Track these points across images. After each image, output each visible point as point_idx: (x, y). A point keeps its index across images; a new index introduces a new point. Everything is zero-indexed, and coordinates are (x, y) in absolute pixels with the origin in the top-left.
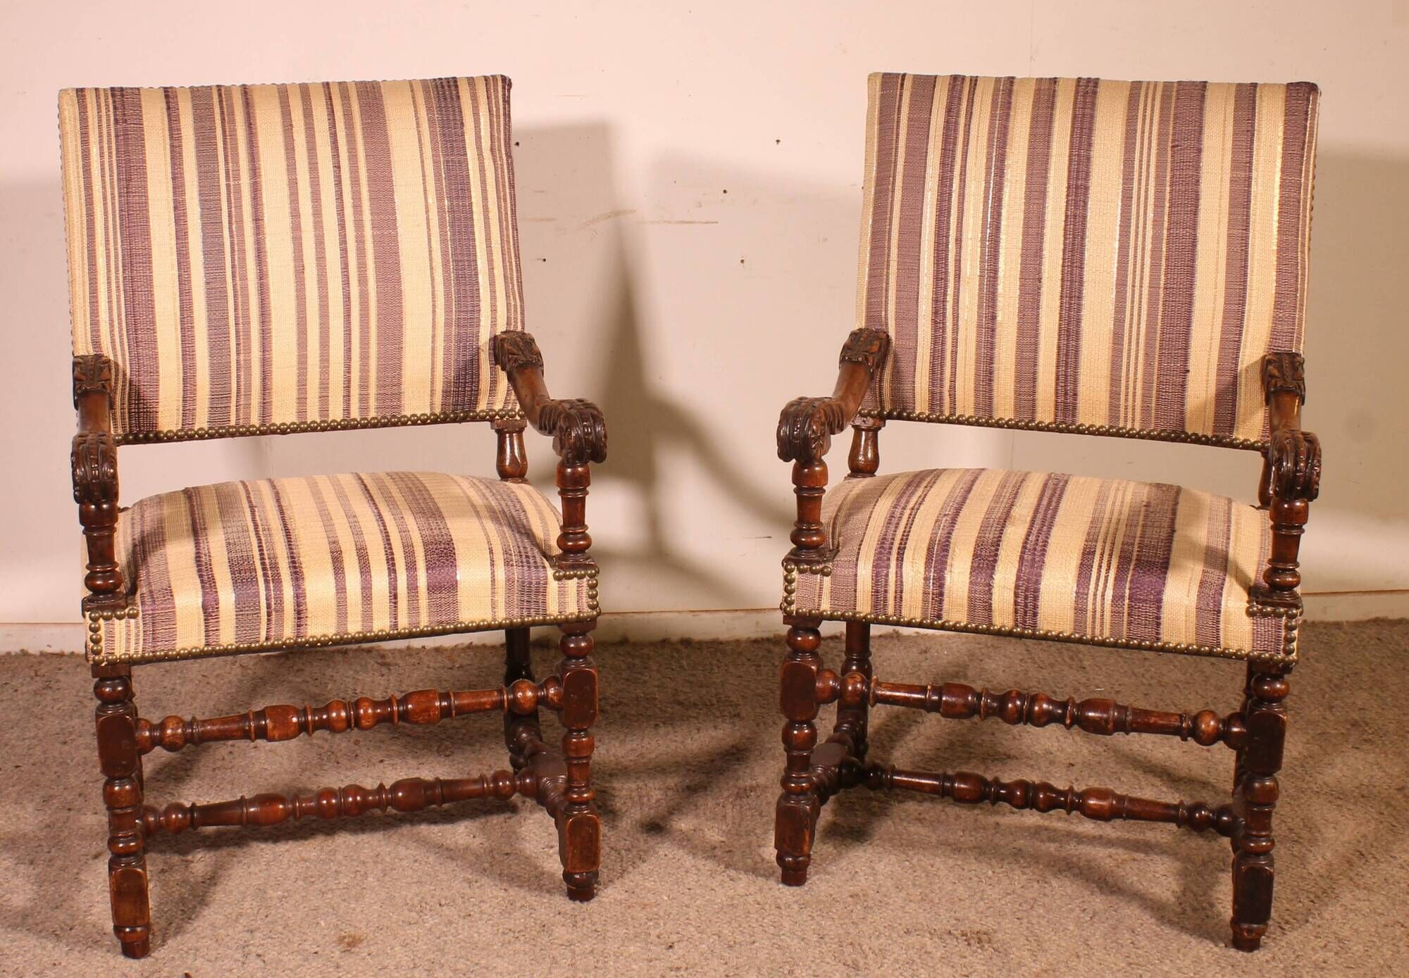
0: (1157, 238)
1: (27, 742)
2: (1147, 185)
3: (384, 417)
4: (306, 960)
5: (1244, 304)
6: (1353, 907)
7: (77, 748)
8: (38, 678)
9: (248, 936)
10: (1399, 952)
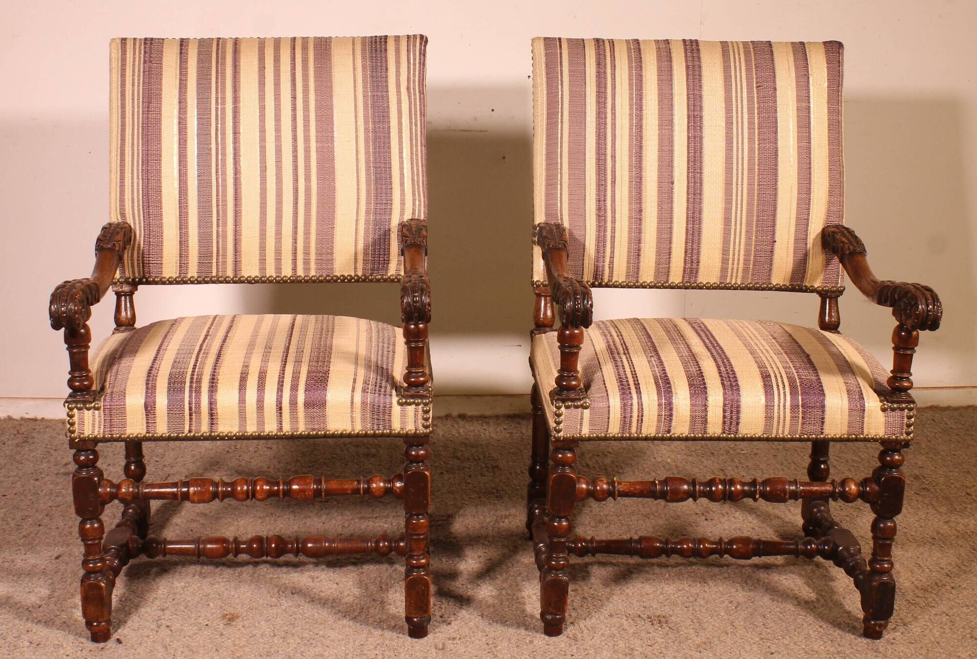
0: (751, 150)
1: (11, 479)
2: (742, 114)
3: (321, 276)
4: (200, 629)
5: (810, 194)
6: (913, 602)
7: (45, 483)
8: (19, 435)
9: (160, 613)
10: (944, 632)
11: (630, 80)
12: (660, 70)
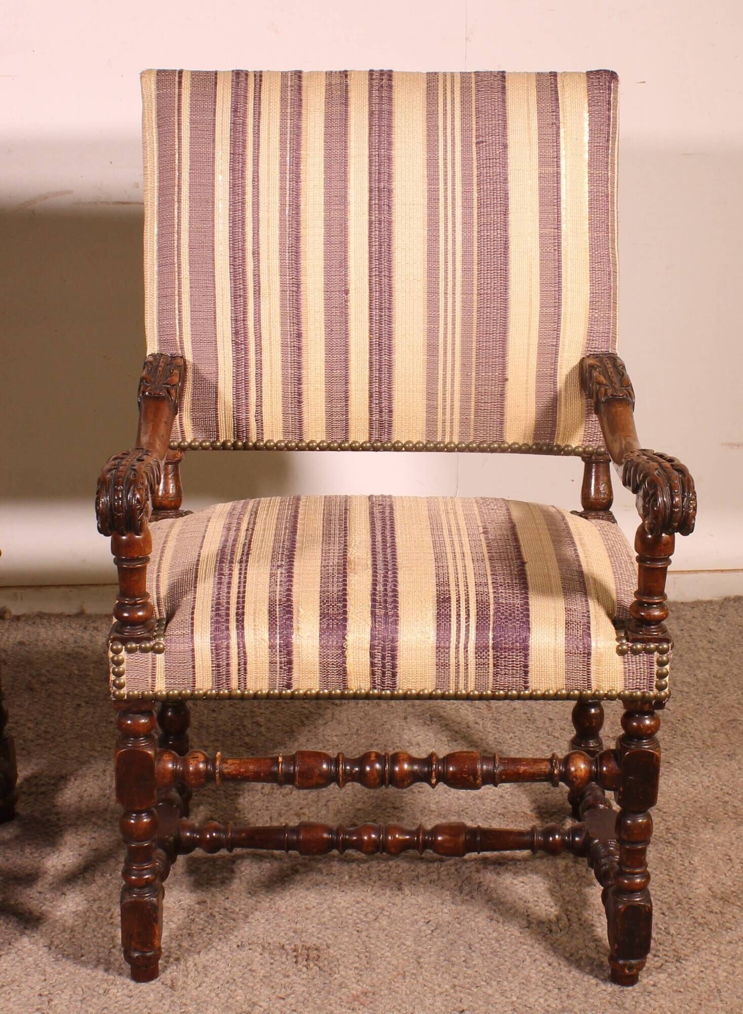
0: (467, 241)
2: (453, 185)
5: (559, 307)
11: (283, 134)
12: (328, 118)
